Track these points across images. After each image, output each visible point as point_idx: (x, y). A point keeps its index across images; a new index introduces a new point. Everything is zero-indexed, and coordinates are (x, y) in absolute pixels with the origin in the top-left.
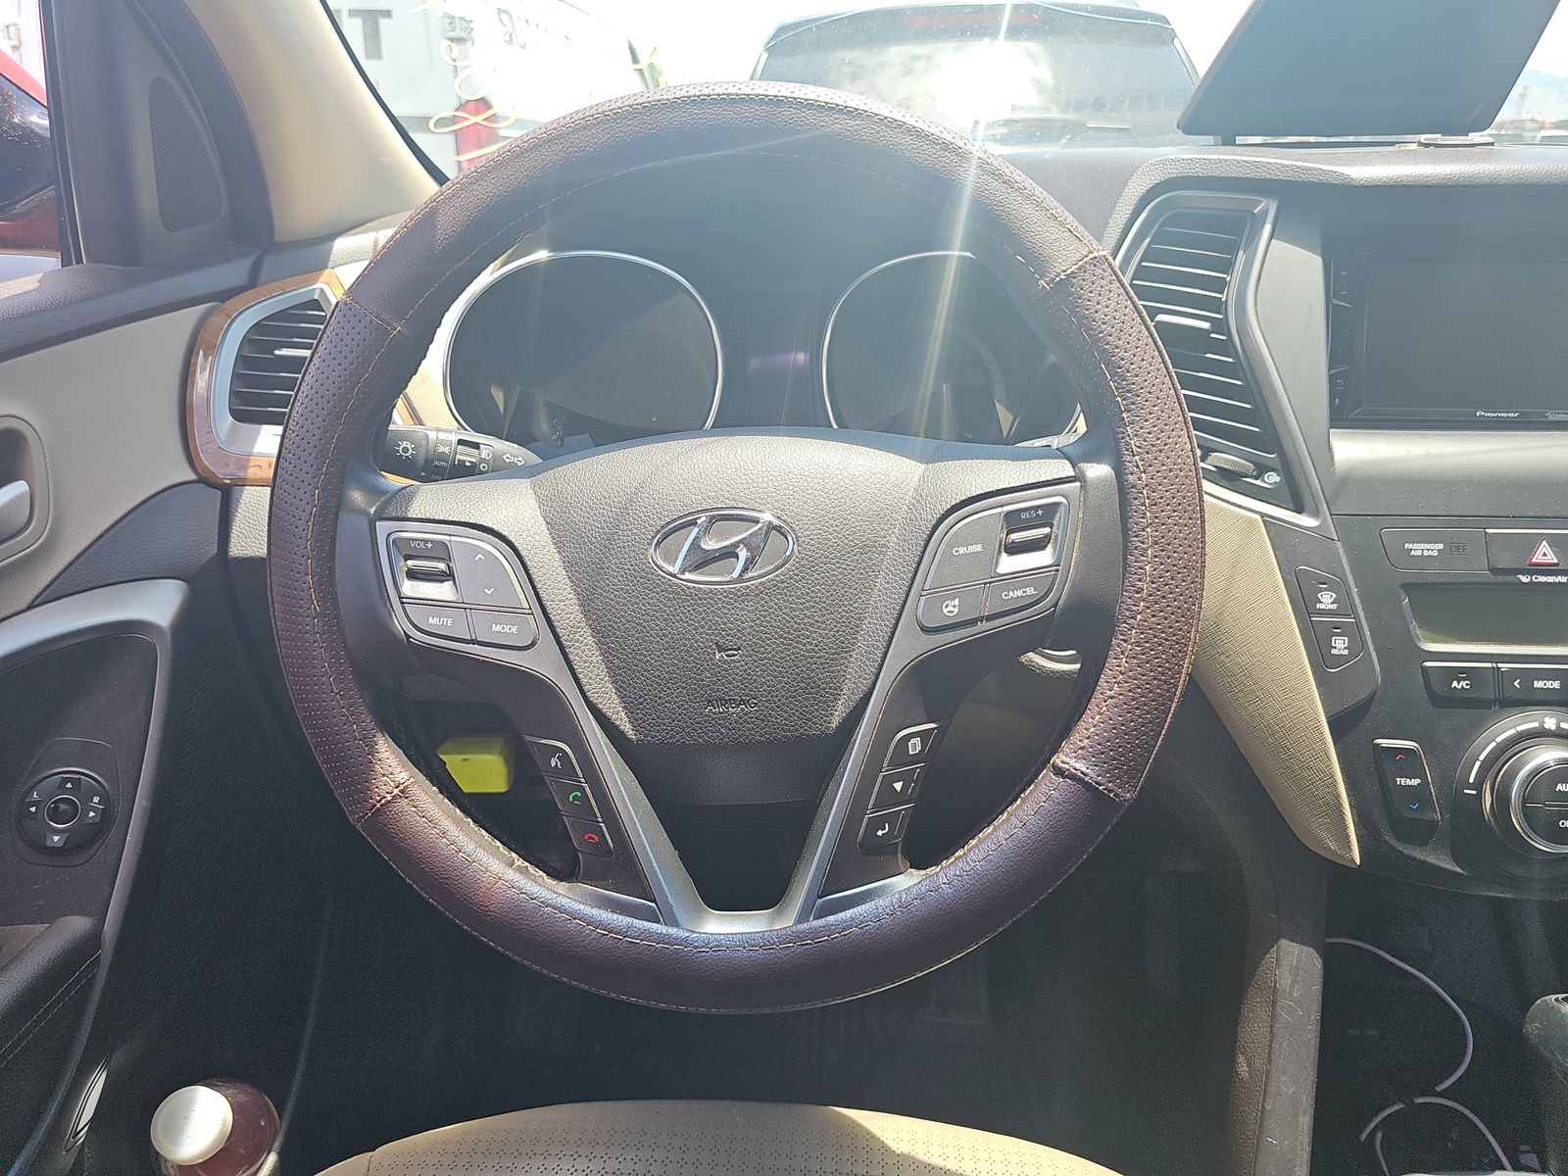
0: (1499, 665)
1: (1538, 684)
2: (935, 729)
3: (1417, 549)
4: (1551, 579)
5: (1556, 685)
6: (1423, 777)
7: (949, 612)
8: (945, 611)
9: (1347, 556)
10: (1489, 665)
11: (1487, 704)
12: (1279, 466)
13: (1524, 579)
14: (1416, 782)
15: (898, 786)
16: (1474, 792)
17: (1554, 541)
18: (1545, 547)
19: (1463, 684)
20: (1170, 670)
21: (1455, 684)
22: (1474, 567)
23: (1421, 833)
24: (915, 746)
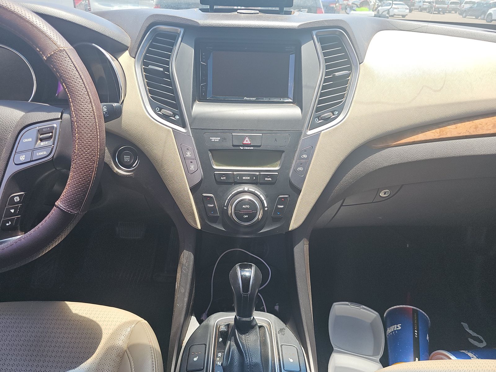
0: (234, 173)
1: (244, 178)
2: (23, 194)
3: (213, 139)
4: (249, 148)
5: (249, 178)
6: (214, 204)
7: (22, 159)
8: (21, 159)
9: (195, 141)
10: (231, 173)
11: (231, 183)
12: (179, 114)
13: (242, 148)
14: (212, 205)
15: (12, 211)
16: (226, 208)
17: (250, 137)
18: (247, 139)
19: (224, 178)
20: (86, 176)
21: (222, 178)
22: (228, 145)
23: (214, 219)
24: (17, 199)
